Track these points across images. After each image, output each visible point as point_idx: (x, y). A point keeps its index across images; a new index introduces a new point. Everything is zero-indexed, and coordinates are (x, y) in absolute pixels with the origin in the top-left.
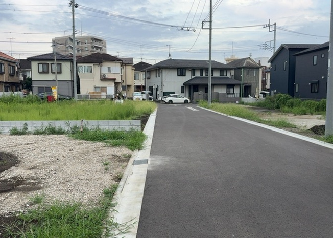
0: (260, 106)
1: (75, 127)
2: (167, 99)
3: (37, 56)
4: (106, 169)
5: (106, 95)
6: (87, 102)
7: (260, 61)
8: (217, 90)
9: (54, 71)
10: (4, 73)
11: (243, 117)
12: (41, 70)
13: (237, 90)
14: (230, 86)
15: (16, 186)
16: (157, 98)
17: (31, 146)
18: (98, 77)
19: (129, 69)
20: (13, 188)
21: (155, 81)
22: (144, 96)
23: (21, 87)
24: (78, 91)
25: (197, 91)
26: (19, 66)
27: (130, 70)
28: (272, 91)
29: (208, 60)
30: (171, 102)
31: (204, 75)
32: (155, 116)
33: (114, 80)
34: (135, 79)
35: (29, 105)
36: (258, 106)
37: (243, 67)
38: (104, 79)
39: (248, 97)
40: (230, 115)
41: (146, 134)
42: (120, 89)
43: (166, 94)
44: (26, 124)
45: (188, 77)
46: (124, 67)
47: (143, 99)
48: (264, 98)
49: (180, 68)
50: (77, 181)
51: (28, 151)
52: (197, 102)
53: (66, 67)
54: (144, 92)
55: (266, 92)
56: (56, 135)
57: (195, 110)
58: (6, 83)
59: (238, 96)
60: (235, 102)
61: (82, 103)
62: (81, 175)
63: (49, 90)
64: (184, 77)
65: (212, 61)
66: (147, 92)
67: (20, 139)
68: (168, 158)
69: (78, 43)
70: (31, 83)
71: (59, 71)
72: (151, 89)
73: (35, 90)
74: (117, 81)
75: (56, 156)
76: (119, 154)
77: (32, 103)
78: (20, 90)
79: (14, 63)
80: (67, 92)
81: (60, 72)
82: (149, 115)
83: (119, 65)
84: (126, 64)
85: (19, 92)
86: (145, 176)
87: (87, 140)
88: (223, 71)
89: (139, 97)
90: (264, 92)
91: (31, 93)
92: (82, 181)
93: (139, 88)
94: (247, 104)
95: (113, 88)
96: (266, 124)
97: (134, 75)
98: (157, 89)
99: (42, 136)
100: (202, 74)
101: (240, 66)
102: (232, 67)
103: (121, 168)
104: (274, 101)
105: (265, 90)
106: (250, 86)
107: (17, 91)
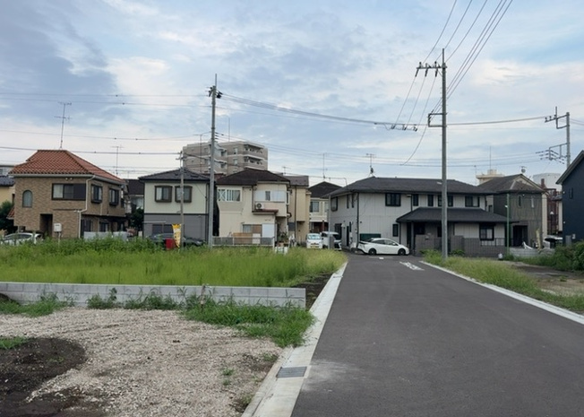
0: (544, 264)
1: (194, 297)
2: (367, 247)
3: (155, 175)
4: (226, 384)
5: (261, 239)
6: (228, 250)
7: (543, 180)
8: (460, 232)
9: (179, 199)
10: (101, 201)
11: (508, 287)
12: (159, 197)
13: (500, 234)
14: (485, 226)
15: (65, 407)
16: (348, 245)
17: (112, 331)
18: (248, 208)
19: (301, 195)
20: (59, 411)
21: (346, 215)
22: (326, 241)
23: (126, 224)
24: (216, 232)
25: (423, 233)
26: (126, 190)
27: (302, 197)
28: (568, 237)
29: (441, 178)
30: (373, 252)
31: (436, 205)
32: (340, 279)
33: (275, 212)
34: (311, 211)
35: (134, 254)
36: (540, 265)
37: (510, 192)
38: (258, 211)
39: (522, 246)
40: (483, 282)
41: (315, 315)
42: (285, 228)
43: (365, 238)
44: (115, 291)
45: (405, 208)
46: (294, 191)
47: (324, 247)
48: (552, 250)
49: (391, 192)
50: (169, 405)
51: (105, 340)
52: (422, 253)
53: (199, 192)
54: (326, 233)
55: (556, 238)
56: (160, 311)
57: (416, 268)
58: (103, 217)
59: (503, 243)
60: (497, 256)
61: (219, 252)
62: (179, 392)
63: (169, 229)
64: (397, 208)
65: (448, 181)
66: (331, 233)
67: (100, 316)
68: (343, 368)
69: (222, 153)
70: (143, 218)
71: (187, 199)
72: (338, 228)
73: (148, 229)
74: (280, 214)
75: (147, 353)
76: (255, 353)
77: (140, 250)
78: (125, 230)
79: (118, 185)
80: (197, 233)
81: (189, 201)
82: (329, 276)
83: (284, 188)
84: (296, 187)
85: (122, 233)
86: (294, 404)
87: (208, 322)
88: (472, 198)
89: (317, 242)
90: (552, 237)
91: (140, 233)
92: (178, 405)
93: (318, 227)
94: (519, 260)
95: (273, 226)
96: (551, 303)
97: (309, 204)
98: (349, 229)
99: (138, 311)
100: (431, 203)
101: (505, 189)
102: (488, 192)
103: (252, 382)
104: (572, 256)
105: (554, 234)
106: (526, 227)
107: (119, 230)
